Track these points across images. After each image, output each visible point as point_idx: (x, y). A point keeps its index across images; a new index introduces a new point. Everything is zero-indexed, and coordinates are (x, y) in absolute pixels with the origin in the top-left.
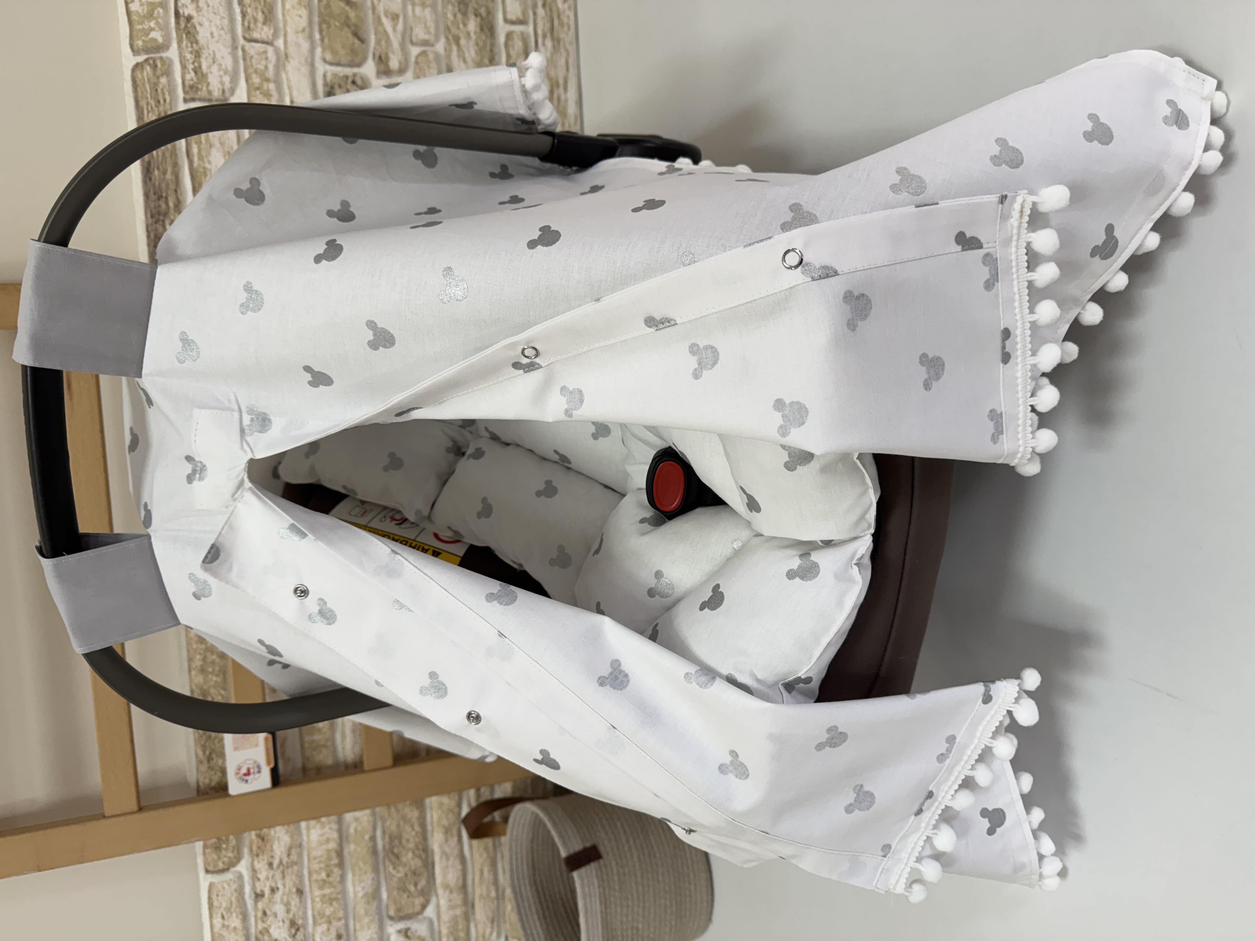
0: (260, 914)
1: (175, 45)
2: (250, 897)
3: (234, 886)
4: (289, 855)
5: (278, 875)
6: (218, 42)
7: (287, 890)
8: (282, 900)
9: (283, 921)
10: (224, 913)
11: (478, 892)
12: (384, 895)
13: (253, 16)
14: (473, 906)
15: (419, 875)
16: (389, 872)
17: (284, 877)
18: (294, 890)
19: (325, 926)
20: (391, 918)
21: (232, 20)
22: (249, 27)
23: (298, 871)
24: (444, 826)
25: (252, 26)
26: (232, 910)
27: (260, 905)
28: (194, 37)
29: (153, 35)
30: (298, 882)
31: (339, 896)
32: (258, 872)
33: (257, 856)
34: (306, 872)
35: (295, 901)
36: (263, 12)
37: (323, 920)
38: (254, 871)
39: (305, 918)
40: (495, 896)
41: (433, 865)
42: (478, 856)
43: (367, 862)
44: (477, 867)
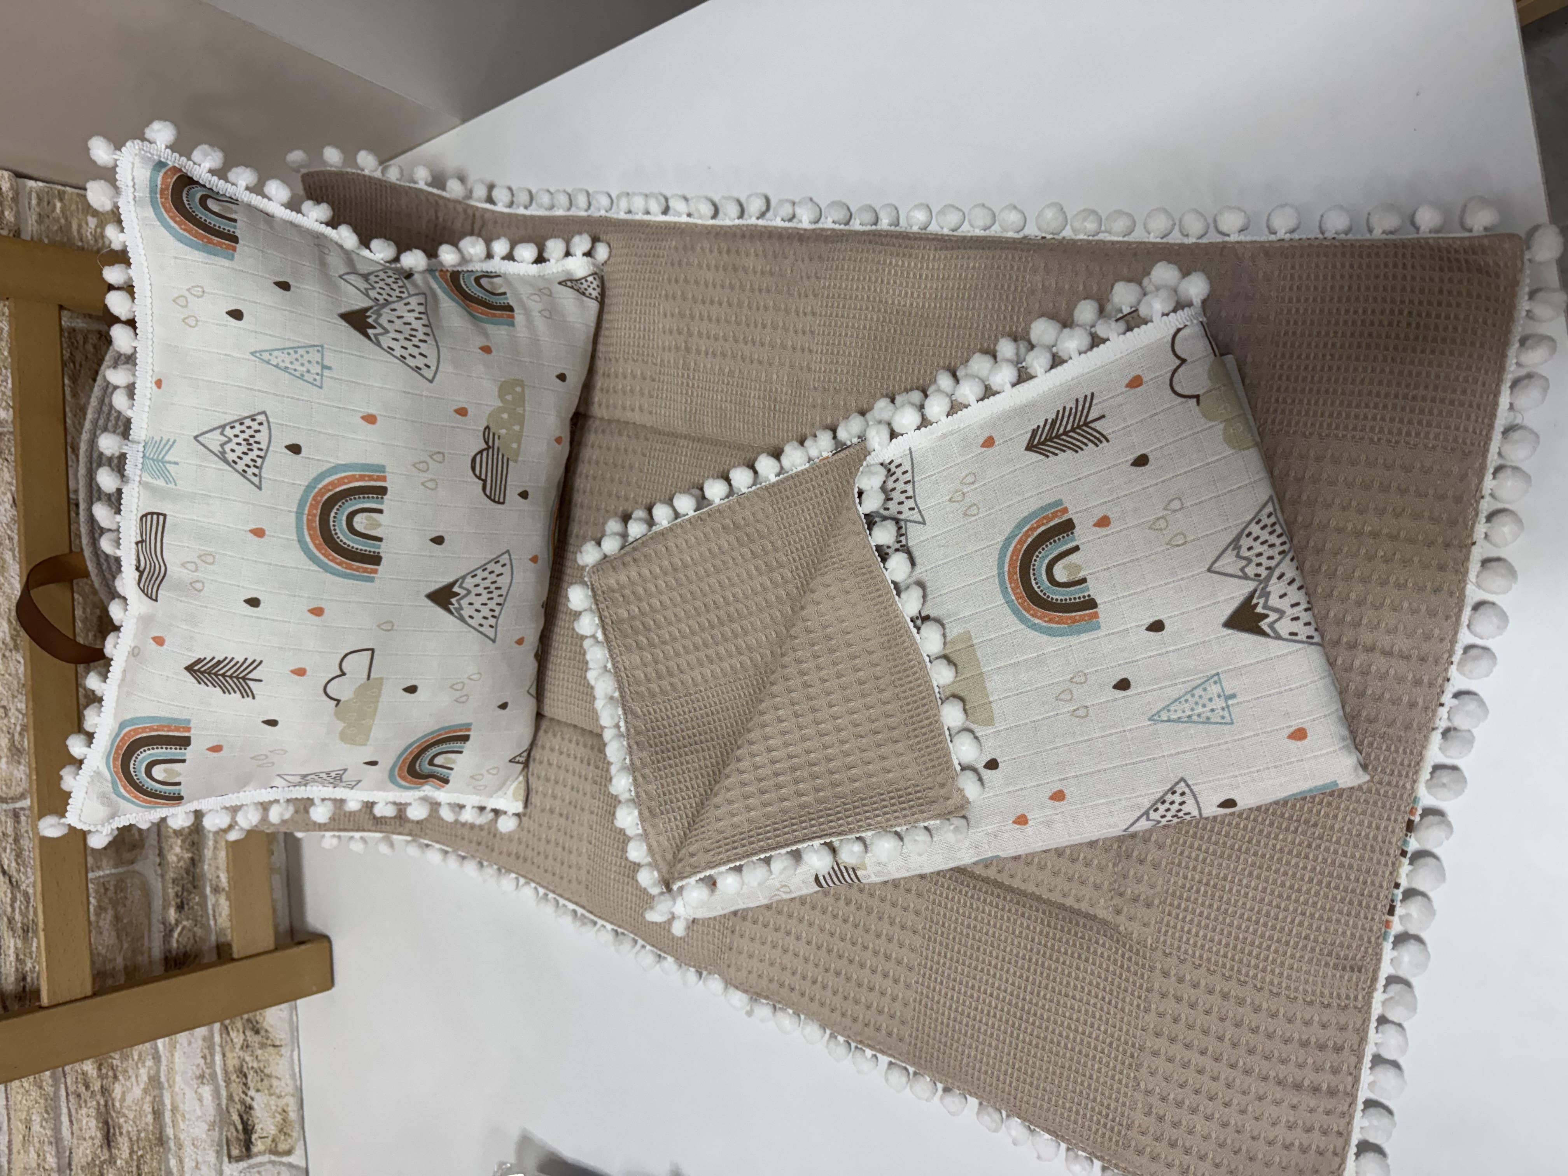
40: (54, 1166)
42: (20, 1097)
44: (19, 1118)
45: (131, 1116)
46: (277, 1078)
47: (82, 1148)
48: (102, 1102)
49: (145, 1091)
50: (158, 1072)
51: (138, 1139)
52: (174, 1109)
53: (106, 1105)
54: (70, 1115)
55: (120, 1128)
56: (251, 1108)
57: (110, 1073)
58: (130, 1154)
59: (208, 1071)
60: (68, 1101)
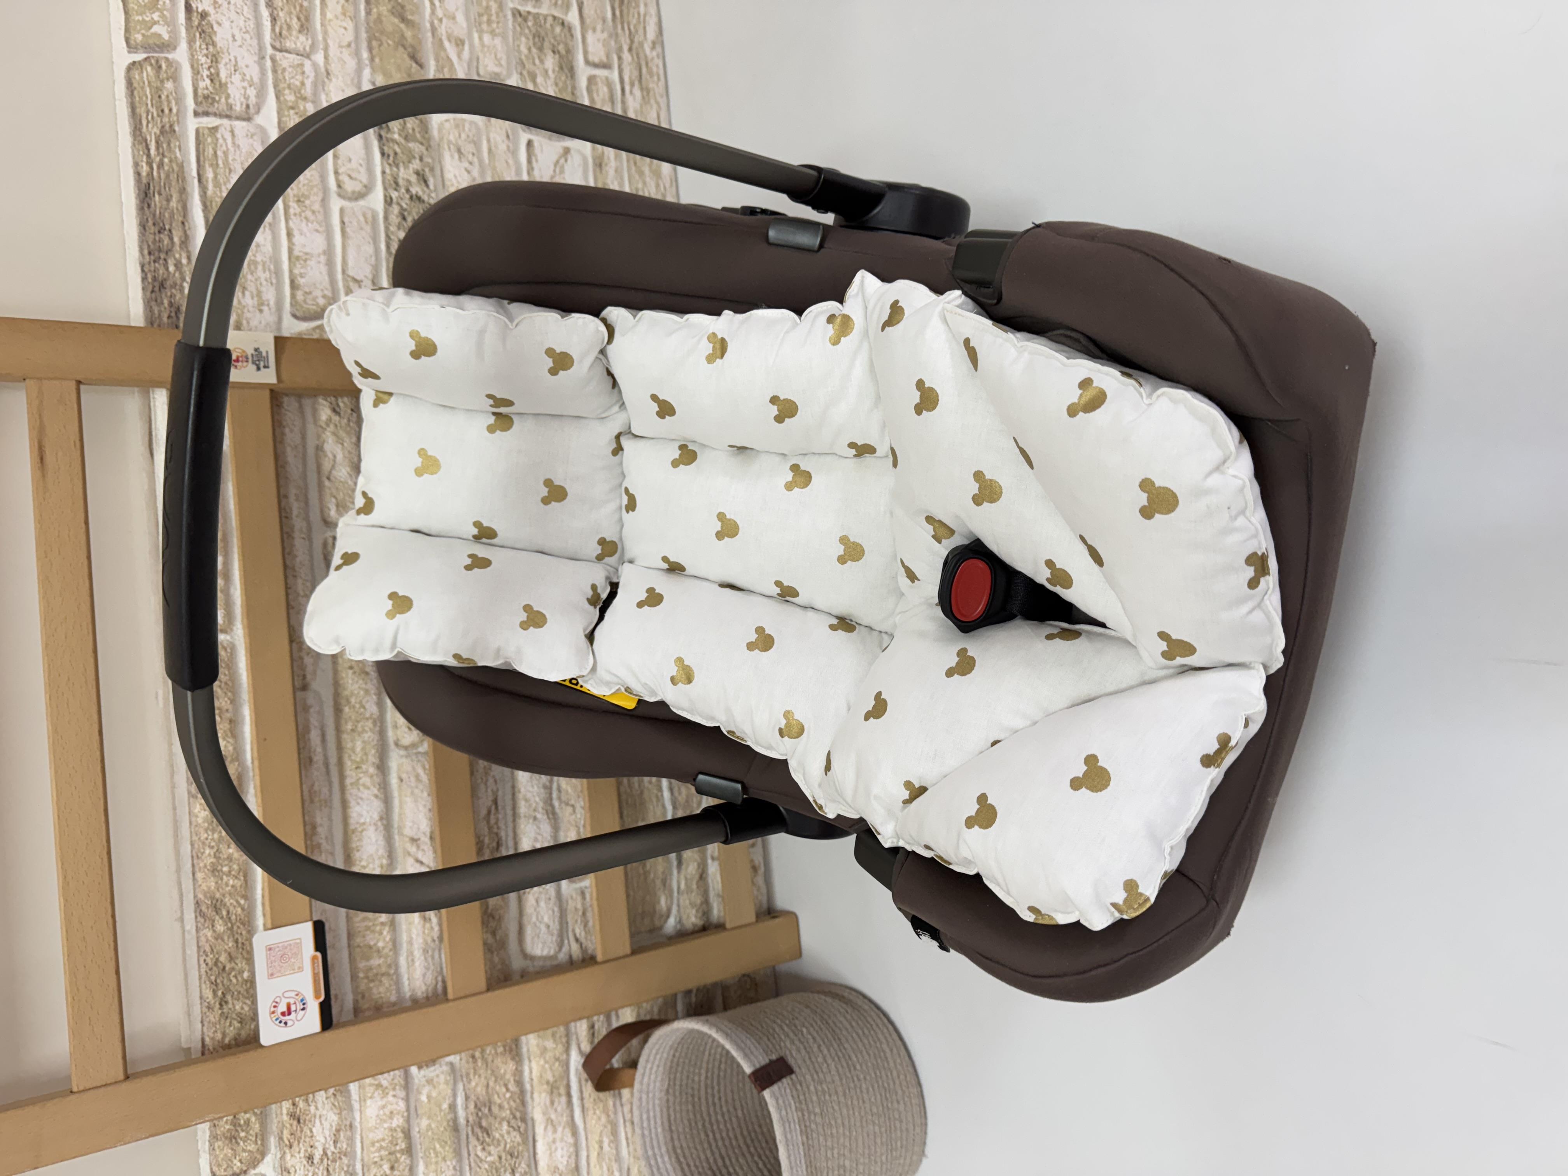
1: (183, 46)
4: (335, 1142)
6: (240, 46)
13: (286, 21)
15: (517, 1157)
16: (476, 1155)
21: (259, 25)
22: (280, 34)
23: (348, 1166)
24: (548, 1083)
25: (284, 32)
28: (211, 38)
29: (156, 29)
32: (292, 1170)
33: (291, 1147)
34: (358, 1166)
36: (299, 19)
38: (285, 1171)
41: (534, 1141)
42: (594, 1122)
43: (446, 1143)
44: (594, 1138)
54: (627, 1139)
60: (625, 1127)
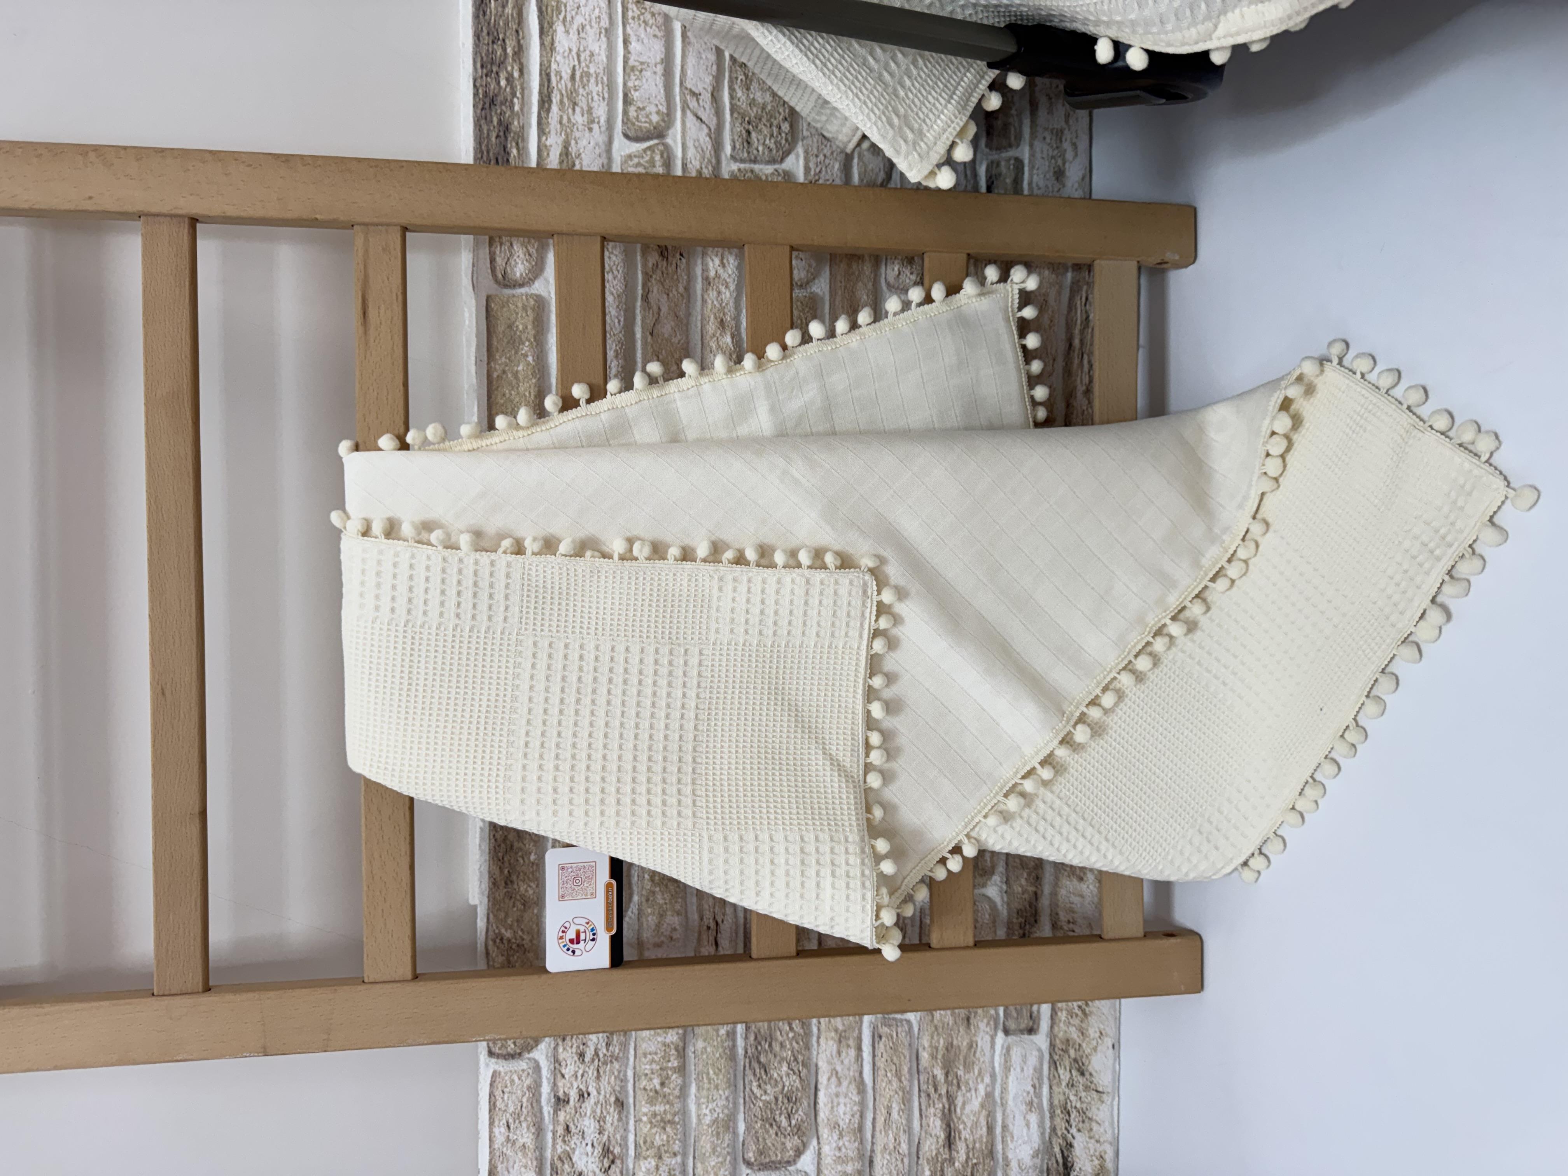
0: (560, 1130)
2: (549, 1100)
3: (528, 1082)
4: (608, 1045)
5: (591, 1072)
7: (601, 1097)
8: (594, 1112)
9: (593, 1145)
10: (511, 1121)
11: (881, 1139)
12: (742, 1127)
14: (871, 1162)
15: (795, 1103)
16: (751, 1090)
17: (598, 1077)
18: (613, 1099)
19: (653, 1163)
20: (749, 1164)
23: (619, 1072)
24: (836, 1030)
26: (522, 1118)
27: (562, 1116)
30: (617, 1088)
31: (677, 1119)
32: (563, 1064)
33: (564, 1040)
34: (630, 1074)
35: (612, 1117)
37: (651, 1152)
38: (557, 1061)
39: (624, 1145)
40: (906, 1152)
41: (816, 1089)
42: (884, 1084)
43: (720, 1070)
44: (882, 1102)
45: (969, 1125)
46: (1097, 1123)
47: (928, 1143)
48: (947, 1106)
49: (982, 1106)
50: (994, 1089)
51: (973, 1148)
52: (1005, 1127)
53: (949, 1110)
54: (921, 1110)
55: (960, 1133)
56: (1071, 1146)
57: (955, 1081)
58: (967, 1161)
59: (1035, 1100)
60: (920, 1097)
